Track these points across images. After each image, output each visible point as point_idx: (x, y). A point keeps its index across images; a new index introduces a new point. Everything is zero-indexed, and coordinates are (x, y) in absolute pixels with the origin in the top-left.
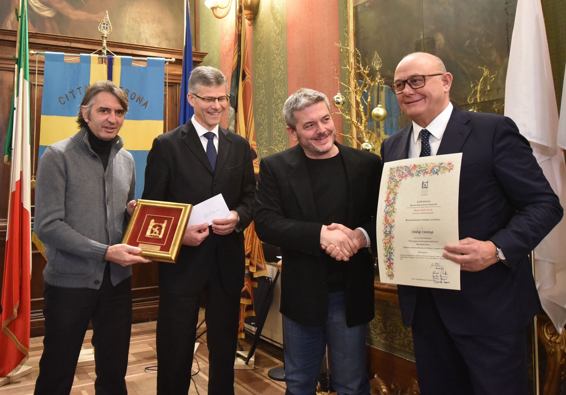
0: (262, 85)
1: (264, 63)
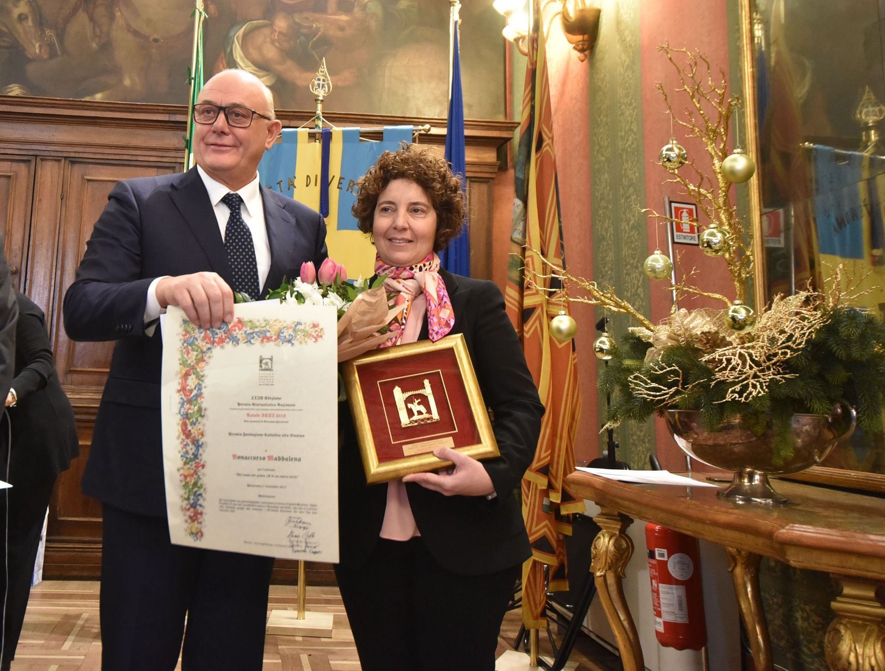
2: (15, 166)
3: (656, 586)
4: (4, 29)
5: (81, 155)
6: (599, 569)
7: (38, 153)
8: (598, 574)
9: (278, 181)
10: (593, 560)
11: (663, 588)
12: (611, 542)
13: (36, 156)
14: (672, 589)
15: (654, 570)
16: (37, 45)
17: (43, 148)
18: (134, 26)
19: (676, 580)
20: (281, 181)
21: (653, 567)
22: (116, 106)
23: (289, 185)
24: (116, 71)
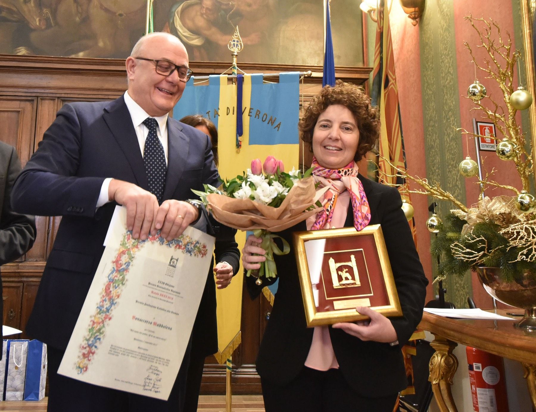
0: (431, 96)
1: (432, 68)
2: (23, 104)
3: (475, 389)
4: (15, 9)
5: (69, 96)
6: (435, 379)
7: (38, 95)
8: (434, 382)
9: (208, 111)
10: (430, 373)
11: (479, 390)
12: (442, 360)
13: (38, 97)
14: (484, 391)
15: (473, 379)
16: (37, 19)
17: (42, 91)
18: (105, 5)
19: (489, 385)
20: (209, 112)
21: (472, 376)
22: (94, 61)
23: (215, 114)
24: (93, 37)
